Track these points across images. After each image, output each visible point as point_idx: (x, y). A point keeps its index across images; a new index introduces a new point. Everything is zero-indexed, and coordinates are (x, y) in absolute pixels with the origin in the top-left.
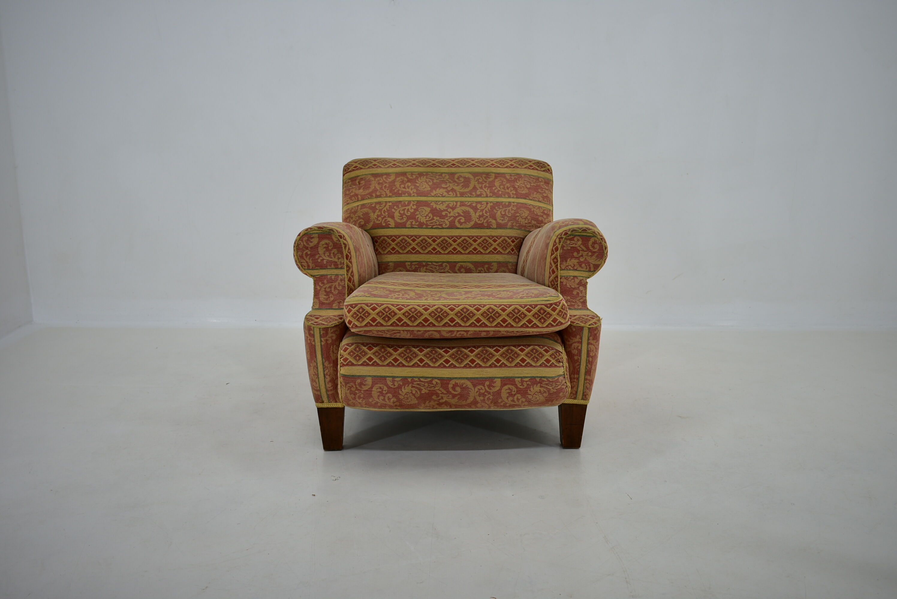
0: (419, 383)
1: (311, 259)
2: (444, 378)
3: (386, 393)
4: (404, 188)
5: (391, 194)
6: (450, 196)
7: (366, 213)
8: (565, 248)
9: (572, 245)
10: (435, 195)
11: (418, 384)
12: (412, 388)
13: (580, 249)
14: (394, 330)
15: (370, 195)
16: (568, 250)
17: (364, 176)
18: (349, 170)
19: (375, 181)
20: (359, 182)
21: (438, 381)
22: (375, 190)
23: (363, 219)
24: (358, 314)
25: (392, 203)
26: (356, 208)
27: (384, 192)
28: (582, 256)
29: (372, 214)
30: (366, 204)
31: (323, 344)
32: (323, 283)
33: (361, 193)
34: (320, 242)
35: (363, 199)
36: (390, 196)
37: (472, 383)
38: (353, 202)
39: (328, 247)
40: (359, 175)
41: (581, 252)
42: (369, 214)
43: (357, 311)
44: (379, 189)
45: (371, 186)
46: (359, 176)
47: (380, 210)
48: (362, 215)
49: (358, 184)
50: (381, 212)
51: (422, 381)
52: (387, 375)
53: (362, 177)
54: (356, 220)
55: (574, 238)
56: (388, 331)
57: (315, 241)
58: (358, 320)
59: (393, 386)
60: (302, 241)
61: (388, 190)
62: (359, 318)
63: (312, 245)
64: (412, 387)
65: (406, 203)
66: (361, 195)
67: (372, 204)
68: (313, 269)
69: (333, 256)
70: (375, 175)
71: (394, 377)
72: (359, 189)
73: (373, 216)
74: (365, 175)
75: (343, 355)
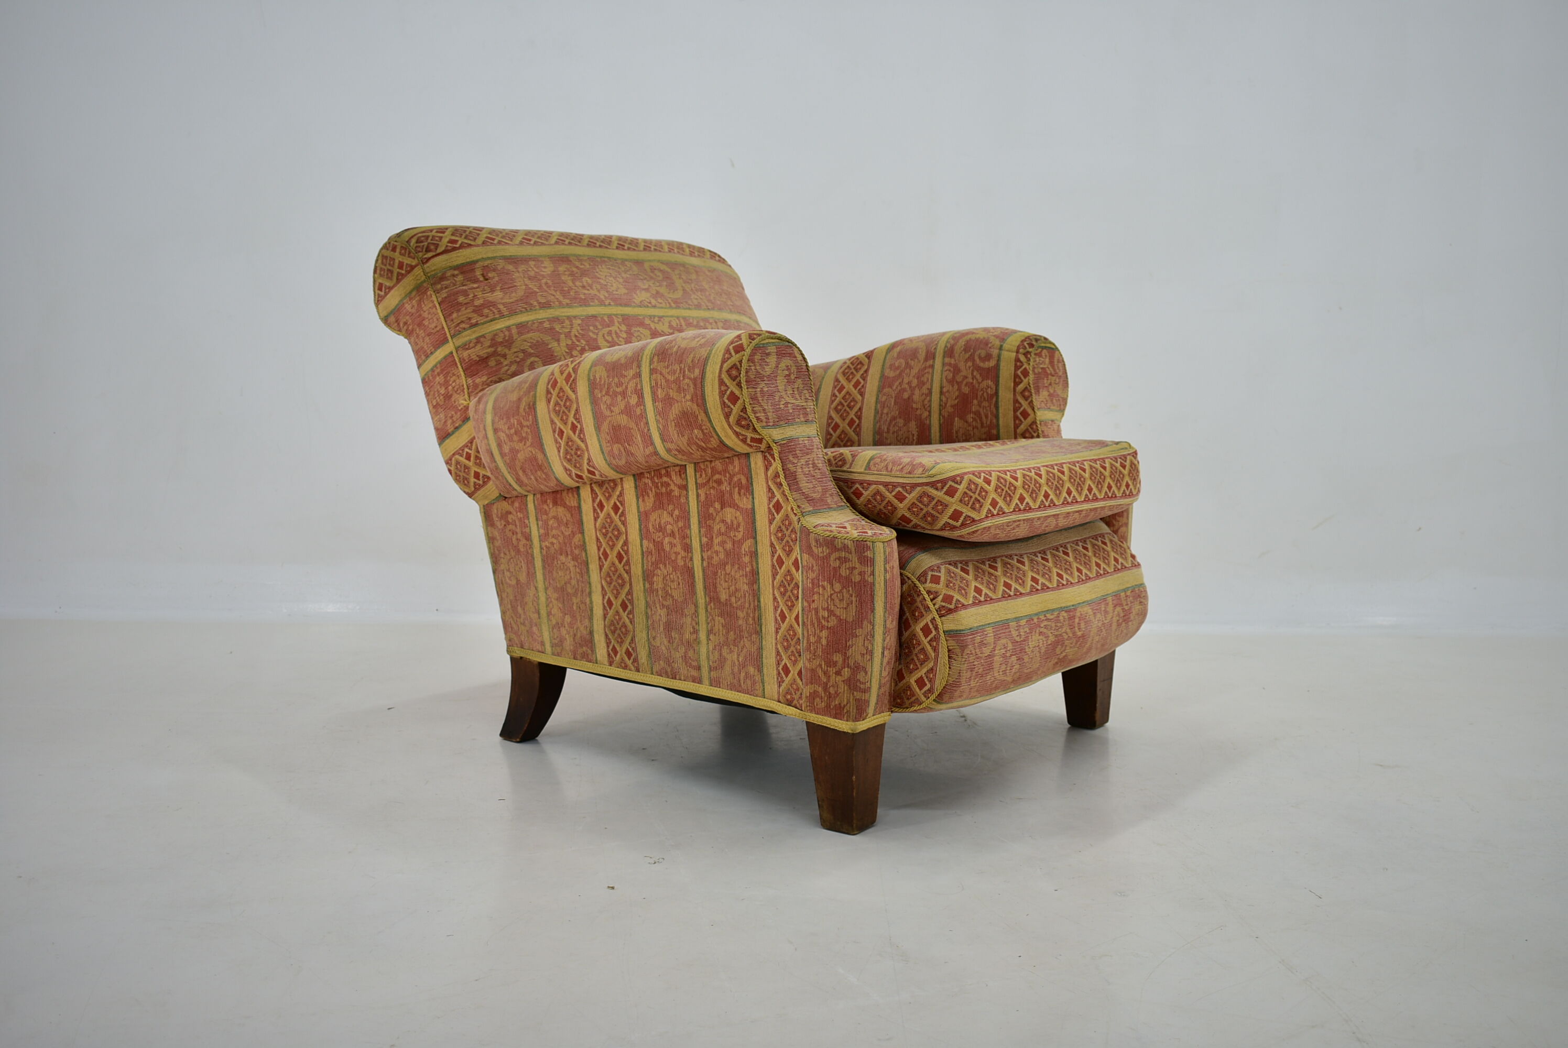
0: (1045, 623)
1: (770, 404)
2: (1070, 606)
3: (1011, 655)
4: (584, 287)
5: (568, 301)
6: (661, 305)
7: (538, 342)
8: (1036, 371)
9: (1041, 364)
10: (641, 302)
11: (1046, 627)
12: (1039, 635)
13: (1049, 372)
14: (1014, 522)
15: (526, 303)
16: (1039, 373)
17: (489, 262)
18: (439, 251)
19: (518, 272)
20: (483, 275)
21: (1065, 614)
22: (530, 294)
23: (537, 357)
24: (972, 494)
25: (582, 320)
26: (507, 333)
27: (553, 297)
28: (1050, 384)
29: (556, 344)
30: (528, 322)
31: (888, 578)
32: (796, 456)
33: (502, 299)
34: (779, 364)
35: (513, 313)
36: (568, 305)
37: (1092, 609)
38: (491, 321)
39: (789, 375)
40: (475, 259)
41: (1050, 377)
42: (548, 345)
43: (967, 488)
44: (538, 290)
45: (515, 284)
46: (477, 261)
47: (568, 335)
48: (530, 347)
49: (482, 279)
50: (571, 339)
51: (1048, 619)
52: (1009, 616)
53: (486, 263)
54: (518, 360)
55: (1041, 351)
56: (1008, 524)
57: (772, 360)
58: (973, 508)
59: (1018, 639)
60: (753, 362)
61: (558, 293)
62: (974, 503)
63: (768, 370)
64: (1041, 633)
65: (606, 319)
66: (503, 304)
67: (541, 323)
68: (775, 426)
69: (797, 396)
70: (514, 260)
71: (1017, 619)
72: (492, 291)
73: (558, 349)
74: (489, 258)
75: (937, 593)
